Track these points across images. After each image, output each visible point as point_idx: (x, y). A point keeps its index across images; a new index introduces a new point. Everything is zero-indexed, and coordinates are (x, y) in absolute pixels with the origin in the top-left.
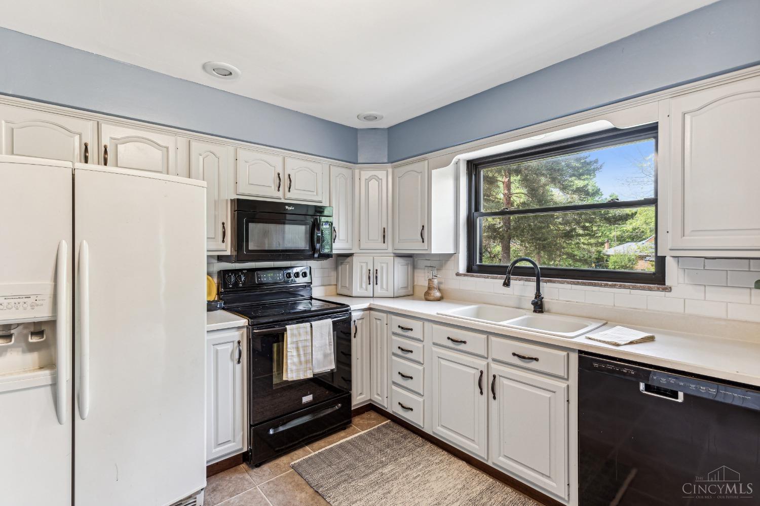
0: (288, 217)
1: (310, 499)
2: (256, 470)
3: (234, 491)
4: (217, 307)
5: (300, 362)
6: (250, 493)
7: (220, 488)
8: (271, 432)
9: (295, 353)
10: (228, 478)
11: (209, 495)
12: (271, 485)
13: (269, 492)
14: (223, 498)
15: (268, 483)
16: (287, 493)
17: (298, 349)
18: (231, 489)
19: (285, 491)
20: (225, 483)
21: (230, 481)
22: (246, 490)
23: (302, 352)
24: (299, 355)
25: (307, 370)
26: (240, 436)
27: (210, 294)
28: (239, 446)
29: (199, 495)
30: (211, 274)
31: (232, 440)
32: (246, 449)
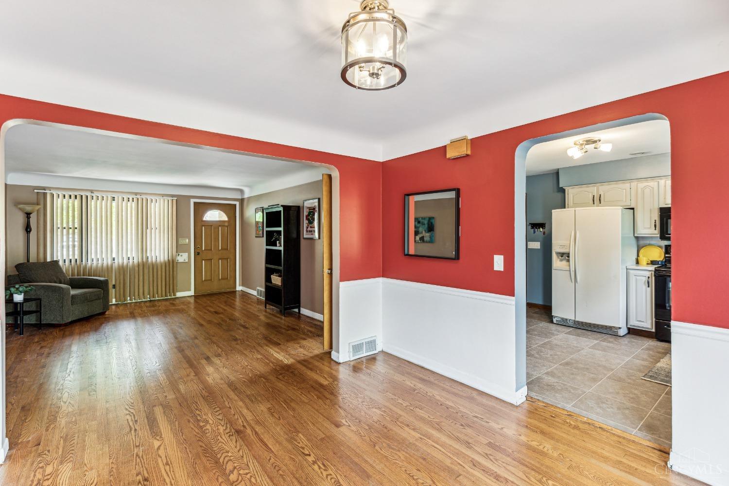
2: (658, 342)
4: (658, 263)
8: (665, 327)
11: (629, 338)
26: (649, 322)
27: (660, 257)
28: (649, 326)
29: (619, 330)
30: (660, 247)
31: (645, 322)
32: (654, 330)
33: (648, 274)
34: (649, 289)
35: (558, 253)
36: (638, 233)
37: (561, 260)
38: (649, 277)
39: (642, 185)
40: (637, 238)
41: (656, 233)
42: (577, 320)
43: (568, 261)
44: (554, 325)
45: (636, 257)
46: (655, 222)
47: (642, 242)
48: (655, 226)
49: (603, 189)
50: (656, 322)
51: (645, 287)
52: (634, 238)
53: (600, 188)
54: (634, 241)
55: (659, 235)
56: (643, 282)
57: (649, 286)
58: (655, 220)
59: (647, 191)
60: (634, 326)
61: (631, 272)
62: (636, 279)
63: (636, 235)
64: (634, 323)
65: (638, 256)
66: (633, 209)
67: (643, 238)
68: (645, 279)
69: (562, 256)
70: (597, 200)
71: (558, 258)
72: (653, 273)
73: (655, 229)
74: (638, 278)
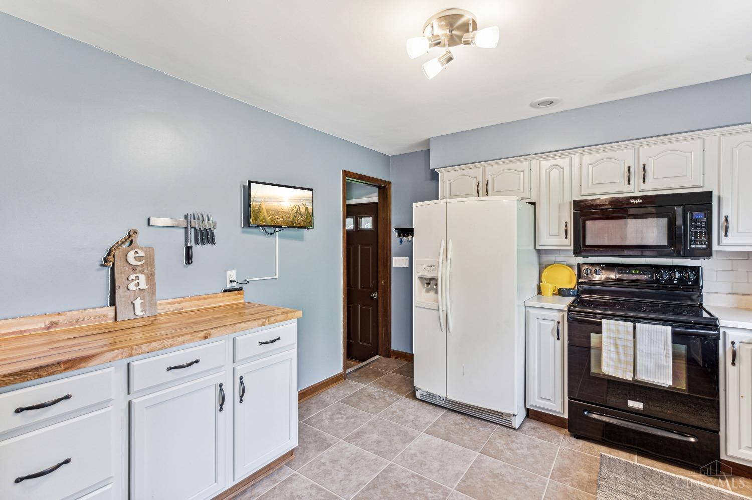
0: (632, 211)
1: (587, 480)
2: (573, 439)
3: (543, 437)
4: (569, 293)
5: (619, 361)
6: (552, 445)
7: (538, 430)
8: (586, 413)
9: (612, 349)
10: (548, 429)
11: (528, 428)
12: (570, 452)
13: (563, 454)
14: (533, 435)
15: (570, 450)
16: (574, 464)
17: (616, 345)
18: (543, 435)
19: (575, 462)
20: (544, 430)
21: (547, 431)
22: (551, 442)
23: (621, 351)
24: (618, 353)
25: (626, 371)
26: (560, 401)
27: (570, 282)
28: (559, 410)
29: (513, 419)
30: (570, 266)
31: (553, 400)
32: (566, 416)
33: (557, 316)
34: (558, 343)
35: (422, 279)
36: (542, 243)
37: (428, 291)
38: (559, 323)
39: (546, 164)
40: (539, 252)
41: (568, 243)
42: (449, 397)
43: (436, 292)
44: (417, 403)
45: (536, 282)
46: (566, 226)
47: (546, 259)
48: (566, 231)
49: (491, 171)
50: (569, 402)
51: (552, 339)
52: (534, 251)
53: (488, 169)
54: (534, 257)
55: (572, 248)
56: (550, 331)
57: (558, 339)
58: (566, 223)
59: (555, 173)
60: (536, 407)
61: (531, 311)
62: (540, 325)
63: (538, 248)
64: (538, 403)
65: (540, 281)
66: (534, 204)
67: (547, 252)
68: (552, 325)
69: (428, 284)
70: (483, 189)
71: (423, 285)
72: (566, 314)
73: (566, 238)
74: (542, 322)
